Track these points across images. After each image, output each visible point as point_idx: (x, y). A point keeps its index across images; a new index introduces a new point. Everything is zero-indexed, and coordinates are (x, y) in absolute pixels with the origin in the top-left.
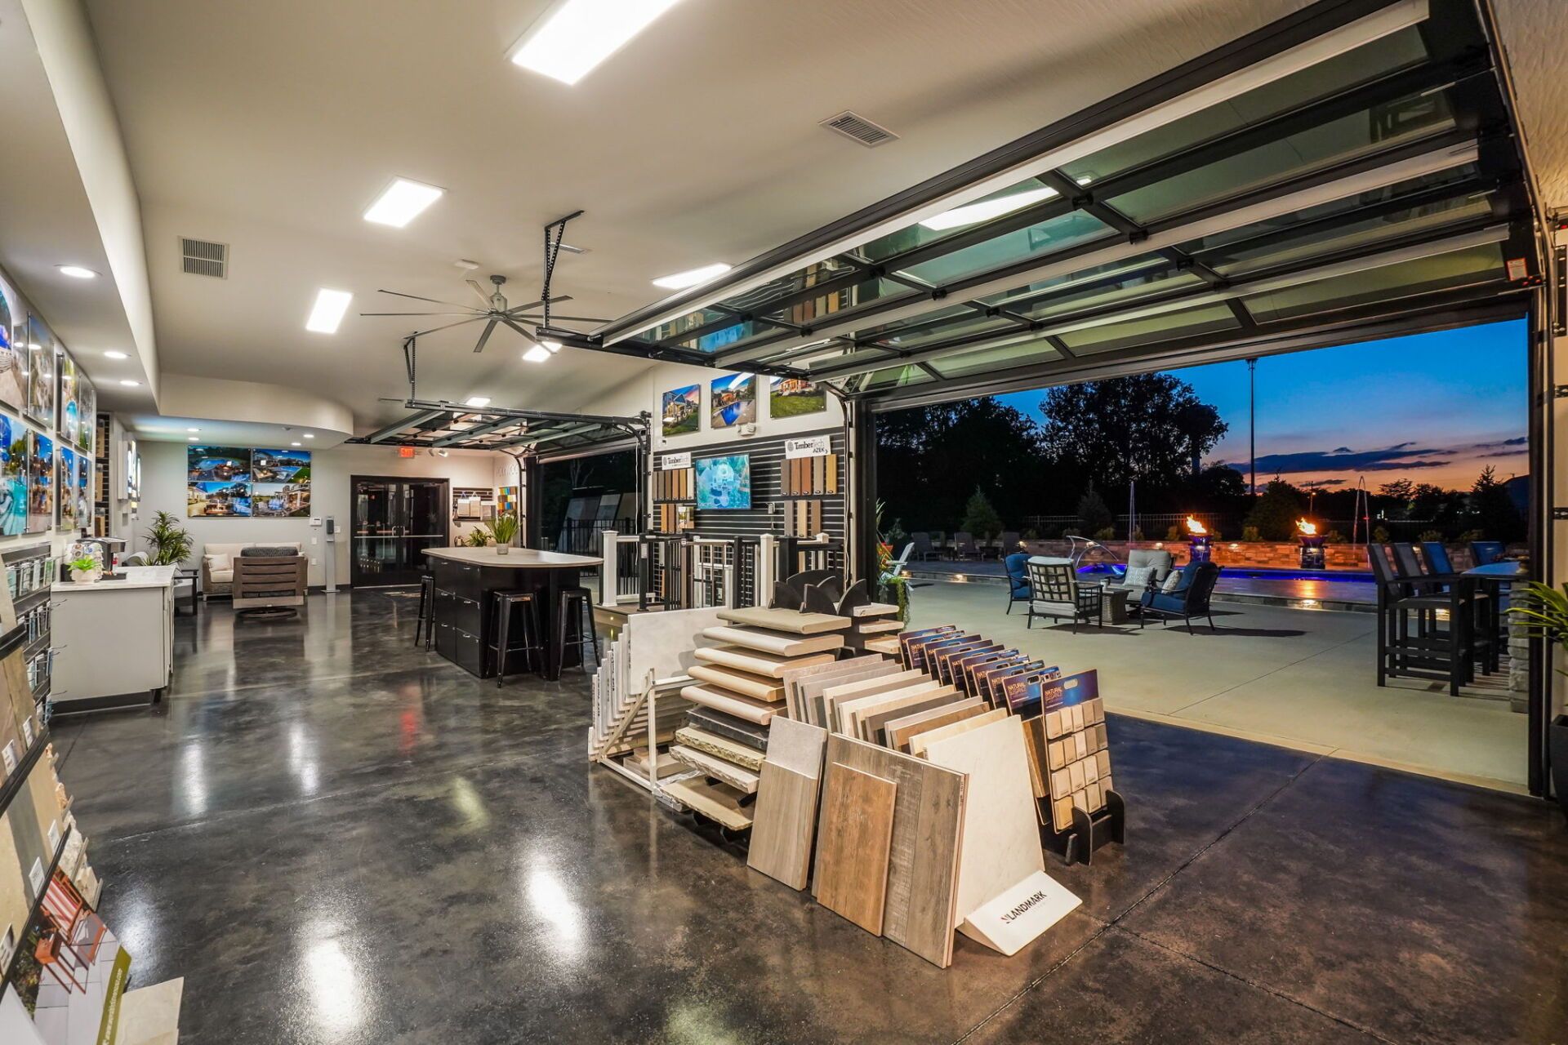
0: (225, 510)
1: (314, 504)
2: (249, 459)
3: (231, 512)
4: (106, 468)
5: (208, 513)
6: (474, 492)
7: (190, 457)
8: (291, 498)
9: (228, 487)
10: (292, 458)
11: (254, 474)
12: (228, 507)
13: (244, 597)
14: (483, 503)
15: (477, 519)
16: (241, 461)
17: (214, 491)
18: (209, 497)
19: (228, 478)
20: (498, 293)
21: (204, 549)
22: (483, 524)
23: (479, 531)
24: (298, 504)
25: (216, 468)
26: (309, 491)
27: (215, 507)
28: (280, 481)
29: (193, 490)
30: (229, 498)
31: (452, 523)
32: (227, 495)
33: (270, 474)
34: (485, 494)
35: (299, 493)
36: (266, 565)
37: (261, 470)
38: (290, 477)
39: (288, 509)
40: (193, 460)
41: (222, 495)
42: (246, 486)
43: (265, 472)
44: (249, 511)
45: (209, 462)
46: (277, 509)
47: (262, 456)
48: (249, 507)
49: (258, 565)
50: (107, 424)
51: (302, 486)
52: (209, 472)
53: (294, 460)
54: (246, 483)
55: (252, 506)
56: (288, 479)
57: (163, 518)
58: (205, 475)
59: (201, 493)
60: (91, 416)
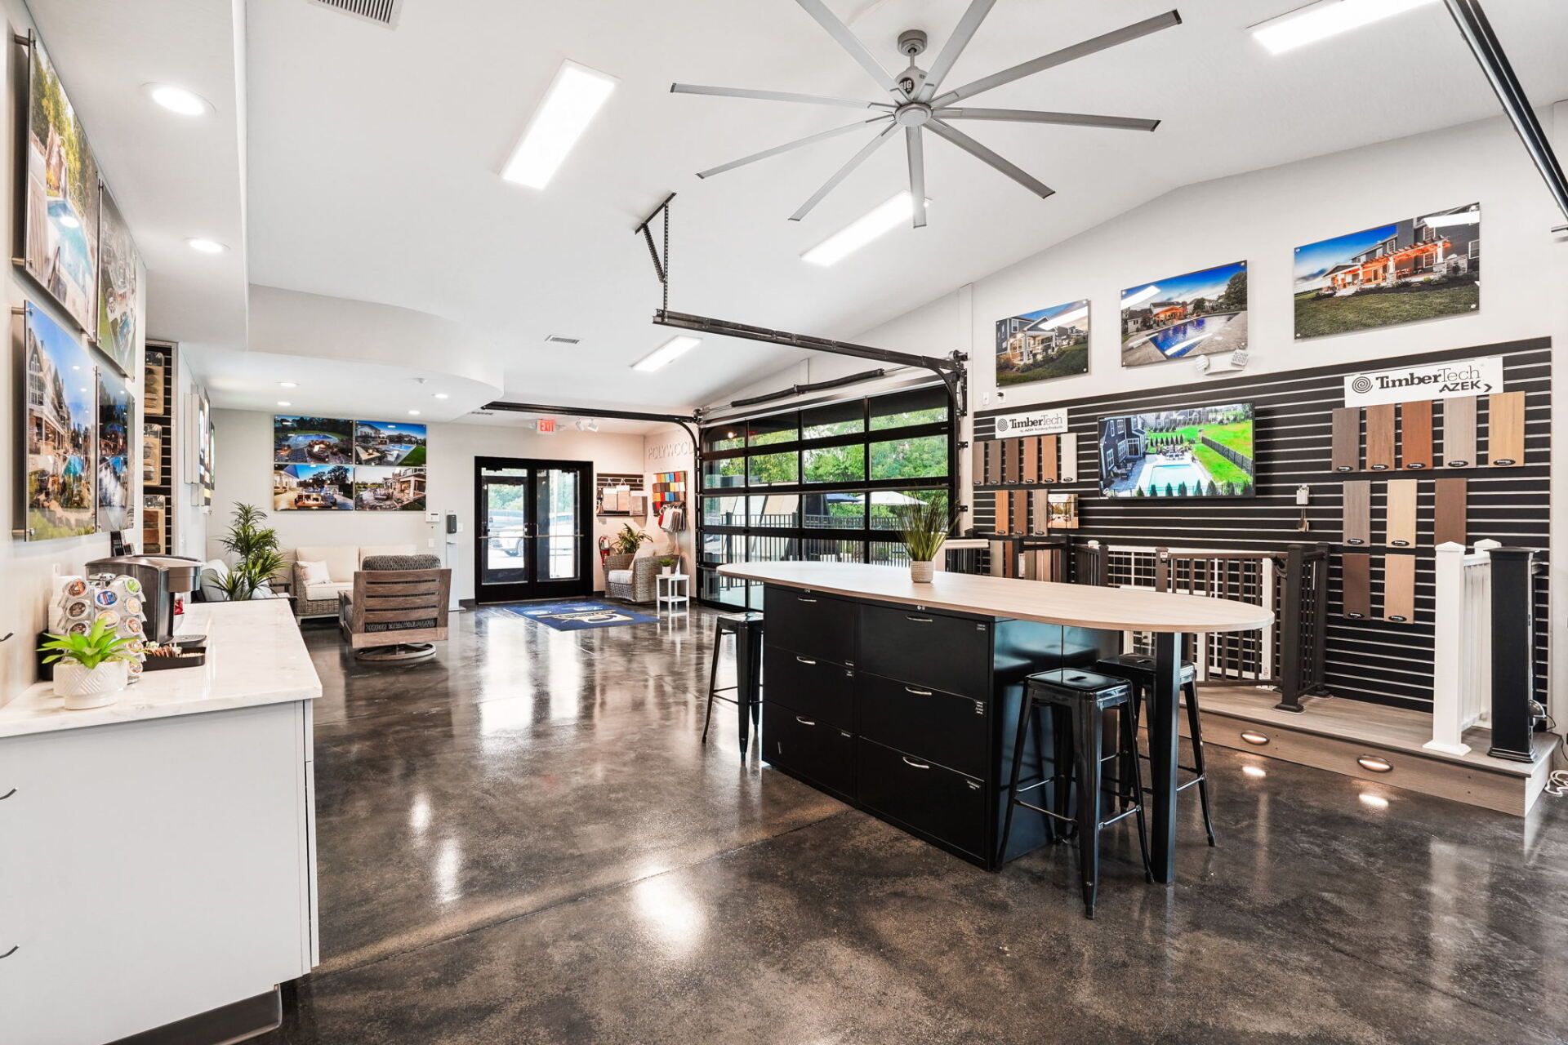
0: (320, 502)
1: (430, 493)
2: (351, 434)
3: (329, 505)
4: (167, 431)
5: (299, 505)
6: (622, 479)
7: (277, 430)
8: (404, 486)
9: (327, 468)
10: (404, 433)
12: (324, 498)
13: (366, 631)
14: (634, 493)
15: (625, 514)
16: (341, 437)
17: (307, 476)
18: (303, 484)
20: (912, 67)
21: (296, 553)
22: (632, 519)
23: (629, 530)
24: (410, 495)
26: (424, 477)
27: (308, 497)
28: (390, 464)
29: (281, 475)
30: (326, 486)
31: (595, 519)
32: (323, 482)
33: (376, 454)
34: (635, 482)
35: (413, 479)
36: (399, 583)
37: (366, 449)
38: (401, 459)
39: (399, 500)
40: (281, 435)
41: (318, 482)
42: (347, 470)
43: (371, 451)
44: (351, 502)
45: (300, 438)
46: (386, 501)
47: (367, 430)
48: (351, 498)
49: (389, 583)
50: (168, 362)
51: (416, 470)
52: (302, 450)
53: (406, 436)
54: (346, 466)
55: (354, 496)
56: (399, 461)
57: (247, 512)
58: (298, 455)
59: (291, 479)
60: (131, 302)
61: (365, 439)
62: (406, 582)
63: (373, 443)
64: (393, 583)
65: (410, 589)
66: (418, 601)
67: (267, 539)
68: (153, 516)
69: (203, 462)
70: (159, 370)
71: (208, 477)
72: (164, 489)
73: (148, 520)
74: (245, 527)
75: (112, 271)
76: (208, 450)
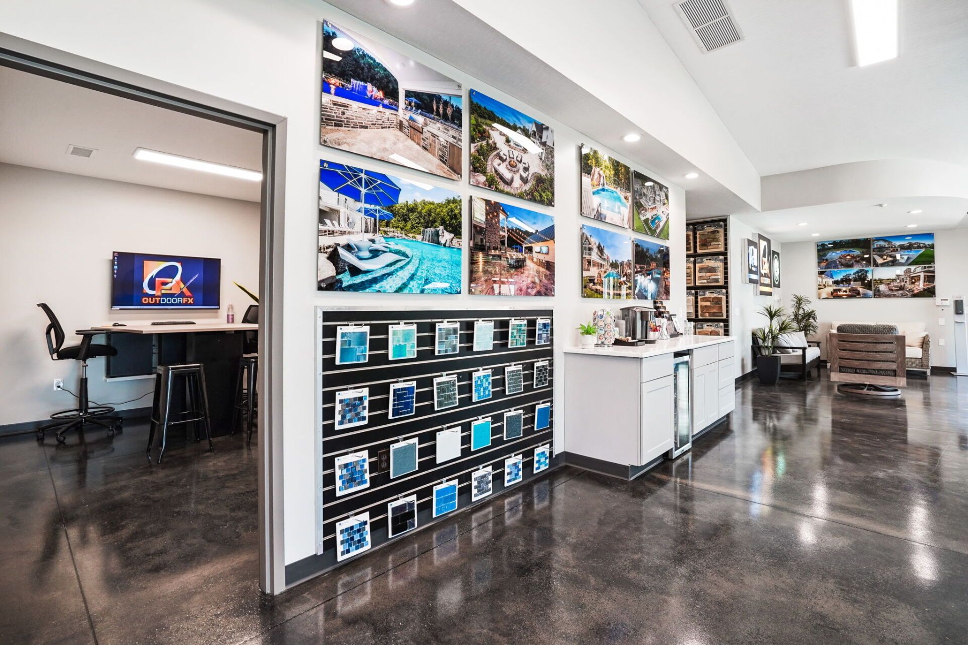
0: (848, 293)
1: (938, 283)
2: (869, 248)
3: (854, 294)
4: (726, 259)
5: (835, 295)
7: (819, 251)
8: (914, 279)
9: (852, 272)
10: (914, 241)
11: (875, 261)
12: (850, 291)
13: (840, 371)
16: (862, 250)
17: (838, 277)
18: (836, 283)
19: (851, 266)
21: (830, 324)
24: (921, 285)
25: (840, 258)
26: (933, 272)
27: (840, 290)
28: (901, 265)
29: (822, 277)
30: (852, 283)
32: (850, 280)
33: (889, 259)
35: (922, 275)
36: (862, 342)
37: (881, 256)
38: (911, 260)
39: (911, 290)
40: (821, 253)
41: (846, 280)
42: (867, 272)
43: (885, 257)
44: (870, 293)
45: (834, 254)
46: (899, 290)
47: (882, 243)
48: (870, 289)
49: (854, 342)
50: (726, 225)
51: (925, 268)
52: (835, 261)
53: (915, 244)
54: (866, 269)
55: (873, 288)
56: (909, 262)
57: (800, 300)
58: (831, 264)
59: (828, 280)
60: (663, 208)
61: (880, 249)
62: (868, 342)
63: (887, 251)
64: (857, 342)
65: (871, 347)
66: (878, 356)
67: (810, 315)
68: (720, 300)
69: (756, 273)
70: (721, 230)
71: (766, 281)
72: (726, 286)
73: (718, 301)
74: (799, 308)
75: (643, 201)
76: (766, 266)
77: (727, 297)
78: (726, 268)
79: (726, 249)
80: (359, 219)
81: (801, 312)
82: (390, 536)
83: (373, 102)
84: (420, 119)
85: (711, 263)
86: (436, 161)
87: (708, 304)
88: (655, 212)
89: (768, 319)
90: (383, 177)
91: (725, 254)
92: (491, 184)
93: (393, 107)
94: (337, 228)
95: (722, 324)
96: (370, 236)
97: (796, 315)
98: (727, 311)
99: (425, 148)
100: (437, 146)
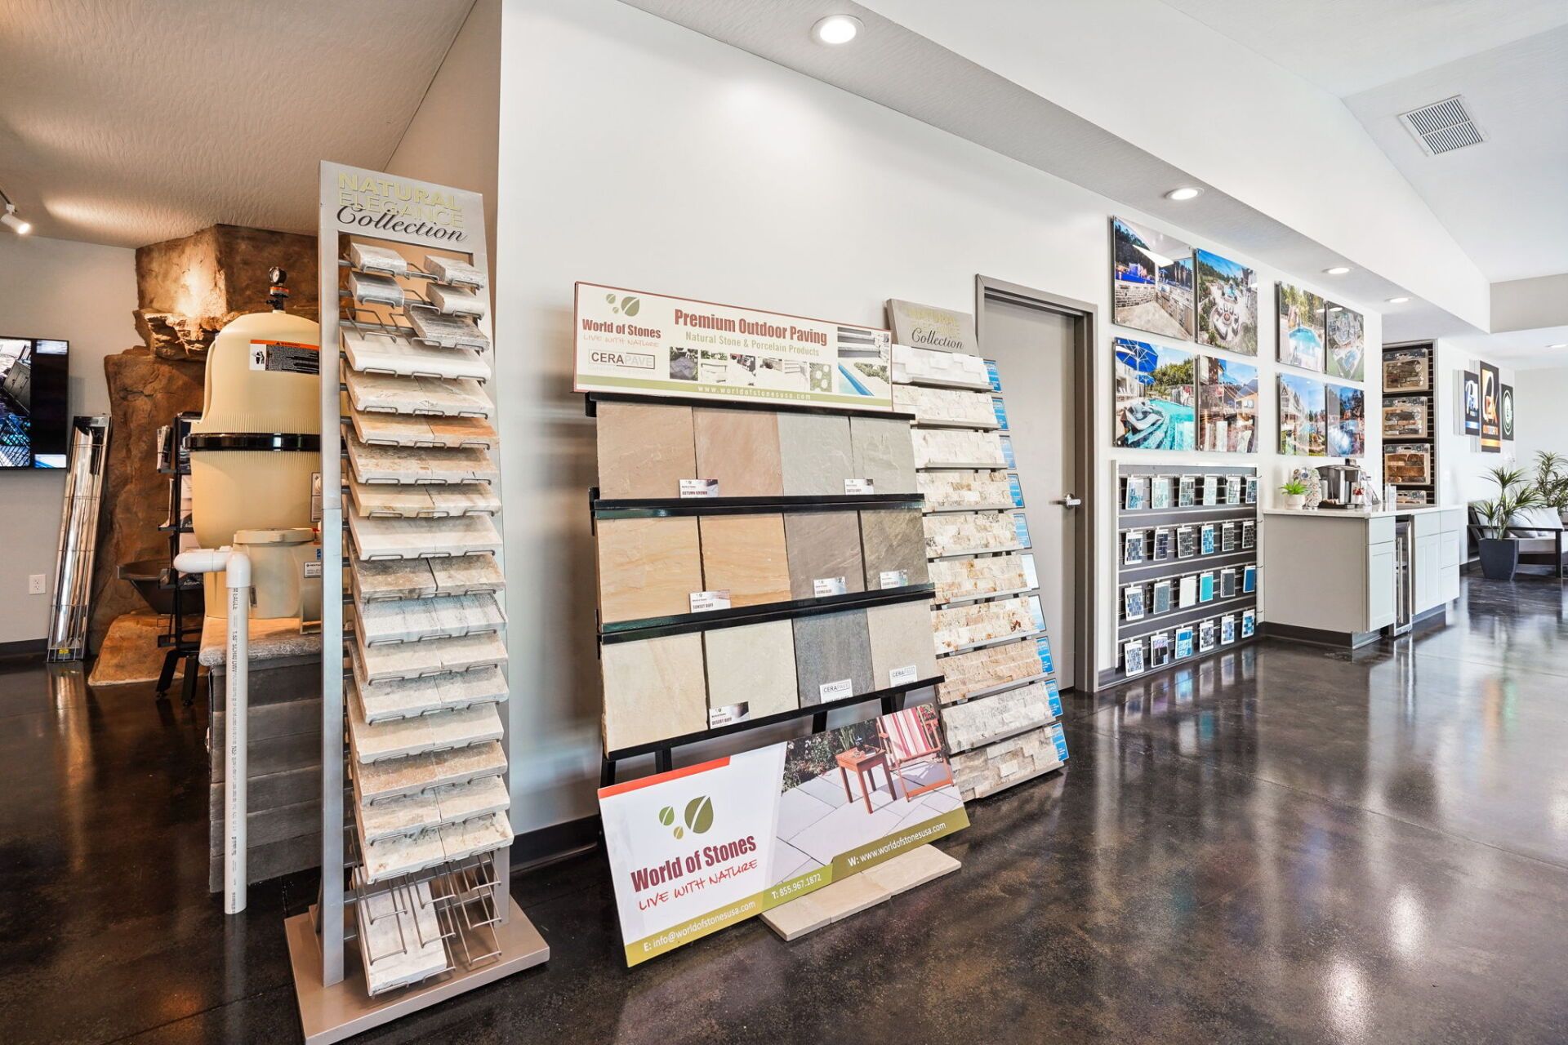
4: (1431, 401)
50: (1431, 353)
57: (1549, 459)
60: (1358, 343)
68: (1420, 459)
69: (1476, 419)
70: (1425, 361)
71: (1492, 430)
72: (1431, 439)
73: (1417, 461)
74: (1547, 473)
75: (1336, 337)
76: (1492, 408)
77: (1432, 455)
78: (1431, 414)
79: (1431, 387)
80: (1137, 384)
81: (1551, 478)
82: (1152, 666)
83: (1140, 280)
84: (1167, 288)
85: (1408, 407)
86: (1177, 325)
87: (1401, 464)
88: (1349, 349)
89: (1498, 486)
90: (1148, 346)
91: (1429, 393)
92: (1212, 341)
93: (1151, 282)
94: (1125, 395)
95: (1424, 493)
96: (1142, 399)
97: (1542, 484)
98: (1432, 475)
99: (1171, 315)
100: (1178, 311)
